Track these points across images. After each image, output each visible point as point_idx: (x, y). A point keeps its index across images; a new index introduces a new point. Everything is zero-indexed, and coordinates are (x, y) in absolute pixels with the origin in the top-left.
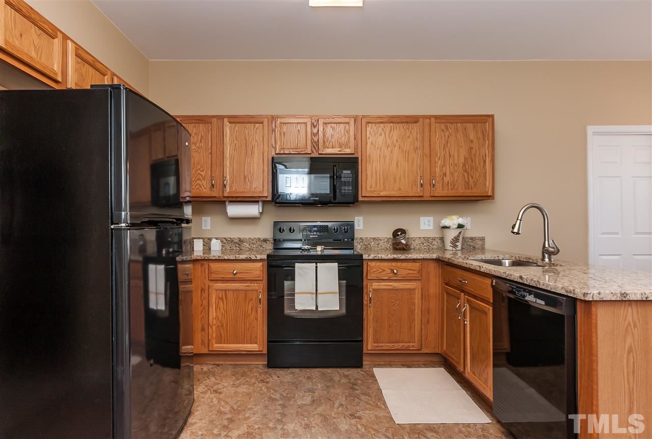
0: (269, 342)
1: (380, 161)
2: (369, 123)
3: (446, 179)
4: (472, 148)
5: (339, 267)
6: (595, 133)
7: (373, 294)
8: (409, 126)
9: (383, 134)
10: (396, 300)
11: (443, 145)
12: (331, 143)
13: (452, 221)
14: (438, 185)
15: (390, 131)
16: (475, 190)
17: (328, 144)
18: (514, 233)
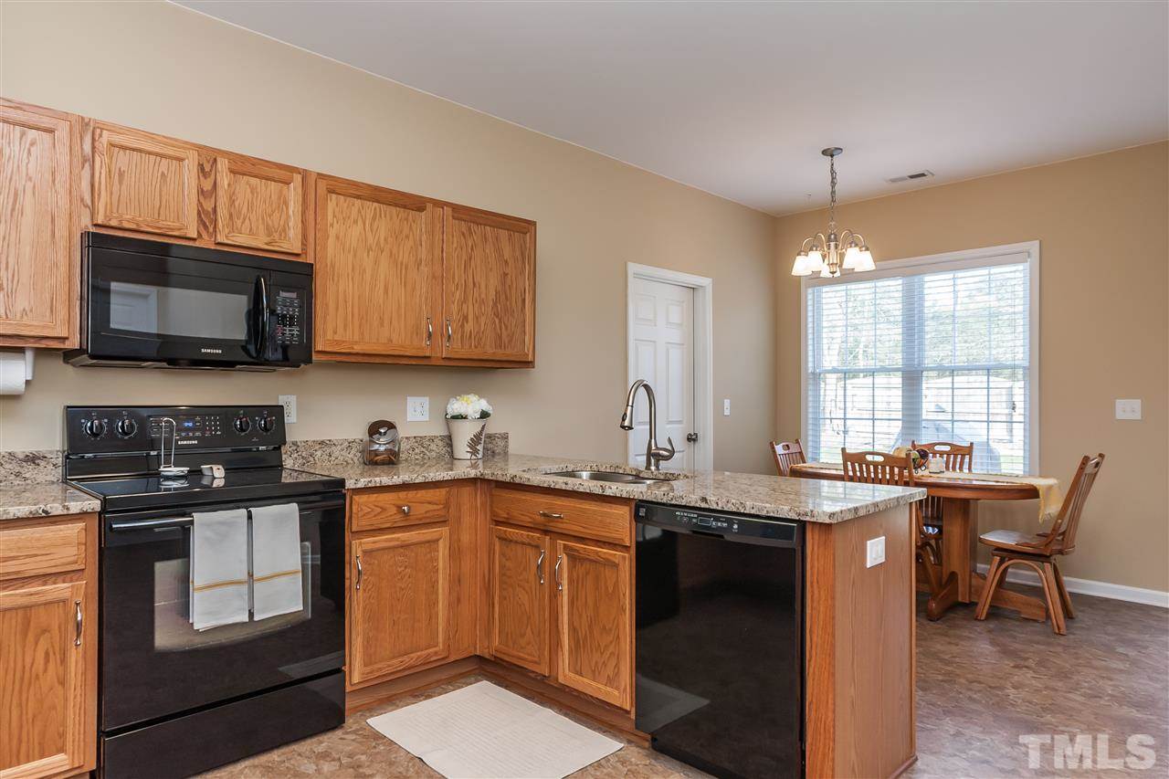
0: (101, 733)
1: (353, 279)
2: (334, 192)
3: (469, 327)
4: (507, 274)
5: (300, 510)
6: (637, 276)
7: (364, 562)
8: (408, 215)
9: (360, 222)
10: (406, 567)
11: (463, 262)
12: (247, 220)
13: (471, 405)
14: (455, 337)
15: (374, 218)
16: (509, 351)
17: (239, 222)
18: (623, 427)
